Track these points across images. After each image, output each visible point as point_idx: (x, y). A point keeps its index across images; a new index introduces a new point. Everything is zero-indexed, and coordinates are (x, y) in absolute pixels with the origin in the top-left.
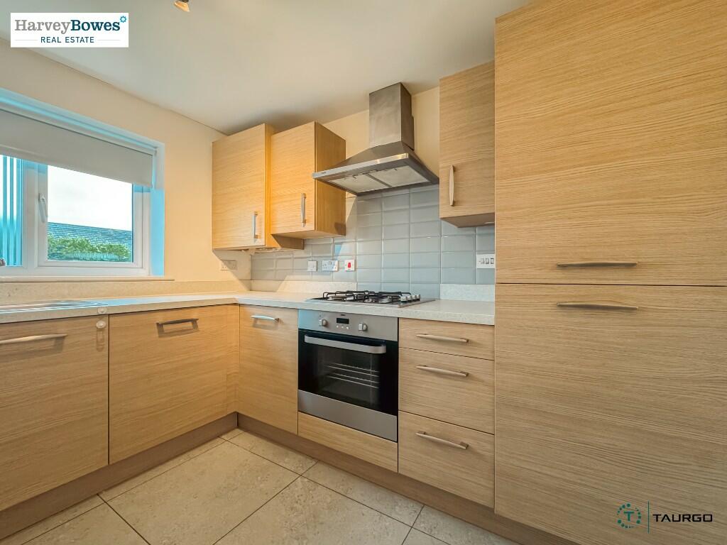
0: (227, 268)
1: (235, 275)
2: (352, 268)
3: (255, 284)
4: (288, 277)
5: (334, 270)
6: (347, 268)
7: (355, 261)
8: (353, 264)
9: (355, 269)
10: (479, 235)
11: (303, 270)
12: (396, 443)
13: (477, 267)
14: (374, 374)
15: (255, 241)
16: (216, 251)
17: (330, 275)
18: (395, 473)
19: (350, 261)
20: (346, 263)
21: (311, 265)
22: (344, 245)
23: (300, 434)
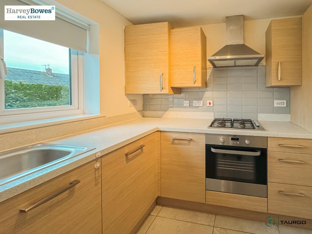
0: (132, 105)
1: (136, 108)
2: (212, 105)
3: (147, 113)
4: (170, 109)
5: (200, 105)
6: (208, 105)
7: (213, 101)
8: (211, 102)
9: (213, 105)
10: (275, 91)
11: (181, 106)
12: (267, 199)
13: (275, 106)
14: (251, 164)
15: (161, 91)
16: (127, 95)
17: (198, 108)
18: (266, 213)
19: (210, 101)
20: (208, 102)
21: (186, 103)
22: (206, 93)
23: (207, 203)
